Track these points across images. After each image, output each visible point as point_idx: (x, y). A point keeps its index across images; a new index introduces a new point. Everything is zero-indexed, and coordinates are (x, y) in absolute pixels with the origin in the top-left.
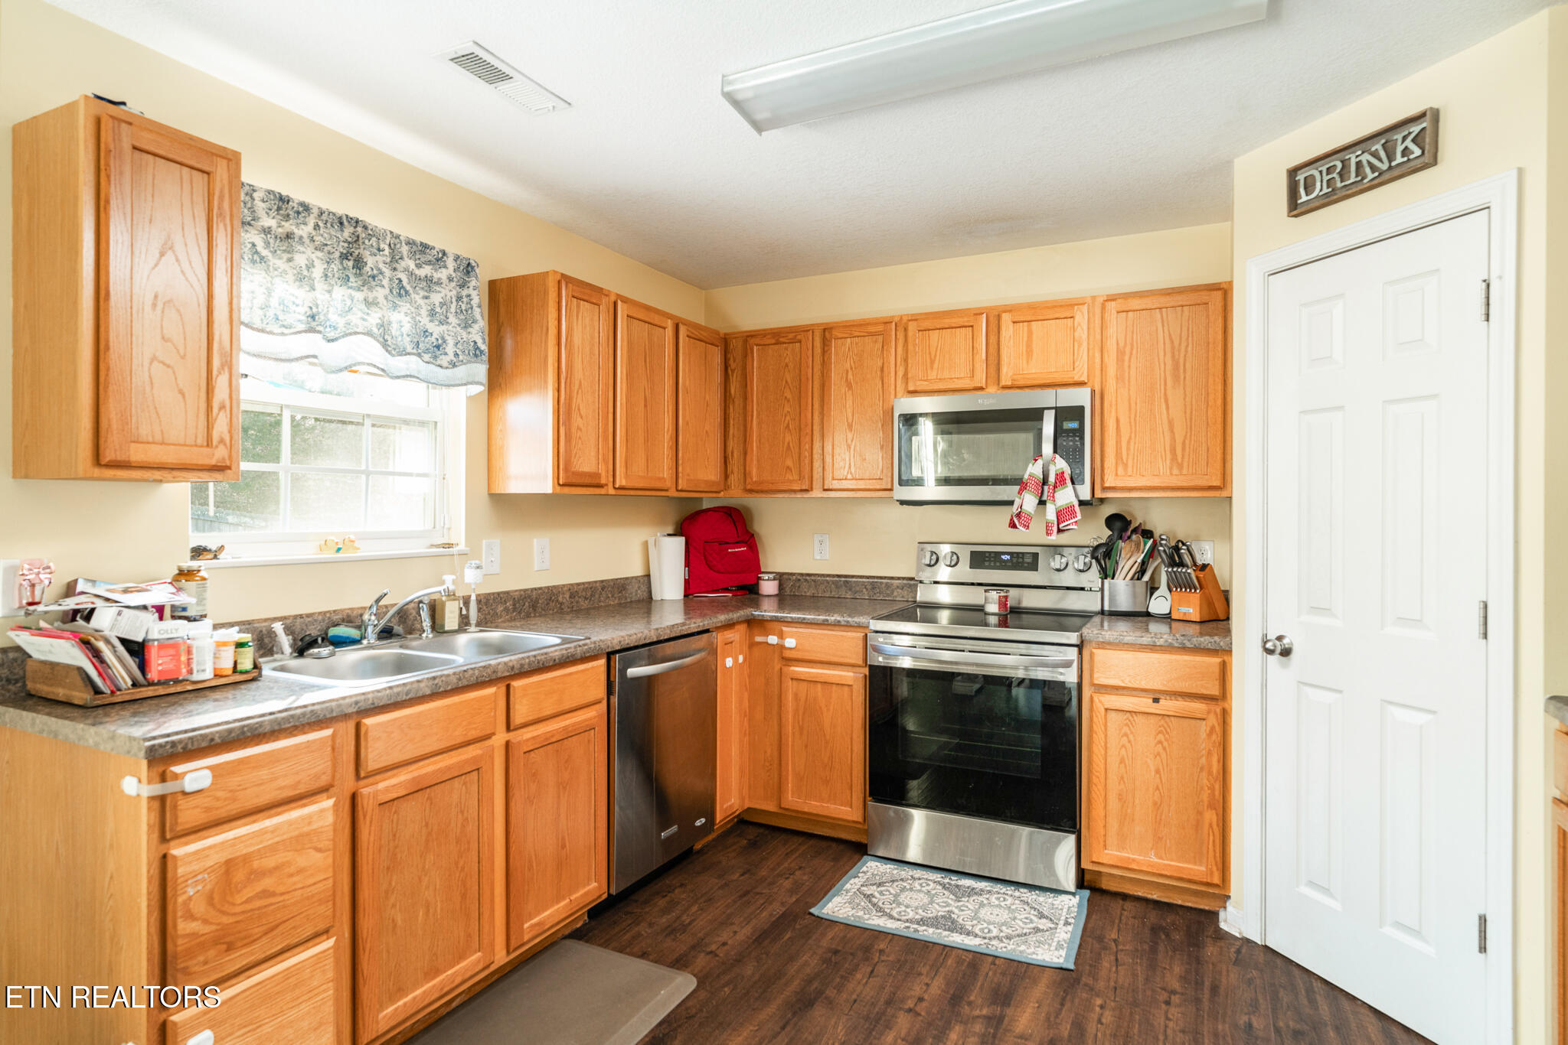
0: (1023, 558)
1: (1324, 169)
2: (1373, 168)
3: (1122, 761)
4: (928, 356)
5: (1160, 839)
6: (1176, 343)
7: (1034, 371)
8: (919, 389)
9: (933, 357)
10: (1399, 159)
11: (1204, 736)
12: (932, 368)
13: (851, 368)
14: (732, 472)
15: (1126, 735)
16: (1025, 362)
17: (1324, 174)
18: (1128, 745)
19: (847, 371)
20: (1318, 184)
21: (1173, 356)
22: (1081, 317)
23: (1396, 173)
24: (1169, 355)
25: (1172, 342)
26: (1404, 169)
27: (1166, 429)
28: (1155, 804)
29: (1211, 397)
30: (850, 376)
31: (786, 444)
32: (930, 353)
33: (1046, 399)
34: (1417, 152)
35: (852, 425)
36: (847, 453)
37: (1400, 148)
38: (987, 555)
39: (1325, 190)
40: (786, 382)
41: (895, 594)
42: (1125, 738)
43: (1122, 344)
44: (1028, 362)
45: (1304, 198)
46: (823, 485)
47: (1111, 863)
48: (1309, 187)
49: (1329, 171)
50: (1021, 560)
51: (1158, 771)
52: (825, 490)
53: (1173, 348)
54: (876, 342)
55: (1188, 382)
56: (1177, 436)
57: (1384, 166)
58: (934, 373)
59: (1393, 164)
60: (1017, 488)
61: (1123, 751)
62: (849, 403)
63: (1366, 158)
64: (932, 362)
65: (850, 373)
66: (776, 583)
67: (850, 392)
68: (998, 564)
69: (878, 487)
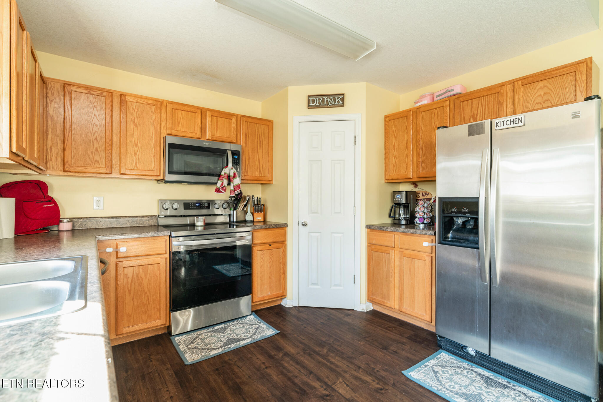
0: (204, 204)
1: (317, 98)
2: (331, 103)
3: (261, 267)
4: (176, 120)
5: (271, 287)
6: (261, 135)
7: (219, 136)
8: (173, 134)
9: (179, 121)
10: (337, 103)
11: (281, 253)
12: (178, 126)
13: (137, 117)
14: (51, 160)
15: (262, 258)
16: (215, 132)
17: (317, 100)
18: (263, 261)
19: (134, 119)
20: (316, 102)
21: (260, 140)
22: (234, 120)
23: (335, 106)
24: (258, 139)
25: (259, 135)
26: (337, 106)
27: (258, 162)
28: (270, 277)
29: (269, 154)
30: (136, 121)
31: (95, 148)
32: (177, 119)
33: (227, 146)
34: (341, 103)
35: (137, 144)
36: (134, 157)
37: (337, 100)
38: (190, 204)
39: (317, 104)
40: (95, 115)
41: (145, 223)
42: (262, 259)
43: (246, 132)
44: (216, 132)
45: (311, 104)
46: (120, 171)
47: (259, 300)
48: (313, 101)
49: (319, 99)
50: (204, 205)
51: (270, 267)
52: (121, 174)
53: (260, 137)
54: (151, 108)
55: (263, 148)
56: (261, 164)
57: (333, 103)
58: (180, 128)
59: (335, 103)
60: (217, 178)
61: (261, 264)
62: (136, 133)
63: (328, 99)
64: (179, 123)
65: (136, 119)
66: (70, 224)
67: (136, 128)
68: (195, 207)
69: (153, 174)
